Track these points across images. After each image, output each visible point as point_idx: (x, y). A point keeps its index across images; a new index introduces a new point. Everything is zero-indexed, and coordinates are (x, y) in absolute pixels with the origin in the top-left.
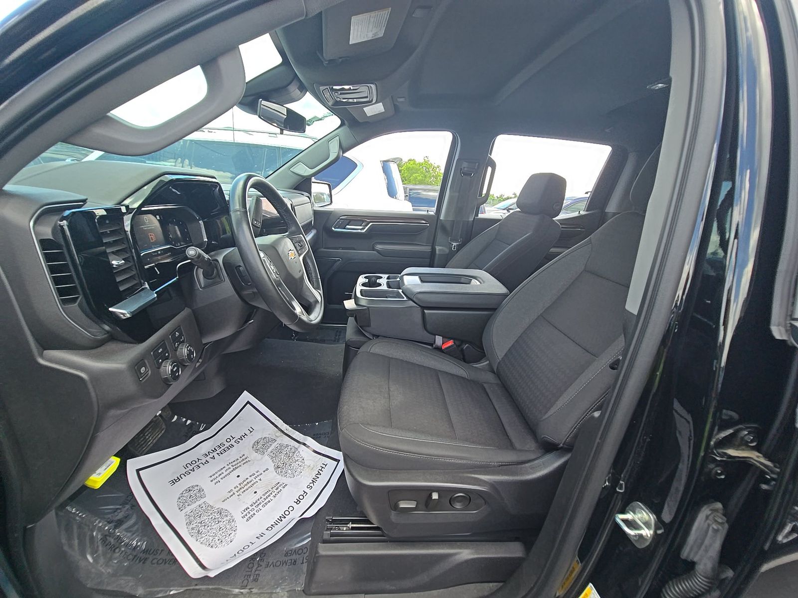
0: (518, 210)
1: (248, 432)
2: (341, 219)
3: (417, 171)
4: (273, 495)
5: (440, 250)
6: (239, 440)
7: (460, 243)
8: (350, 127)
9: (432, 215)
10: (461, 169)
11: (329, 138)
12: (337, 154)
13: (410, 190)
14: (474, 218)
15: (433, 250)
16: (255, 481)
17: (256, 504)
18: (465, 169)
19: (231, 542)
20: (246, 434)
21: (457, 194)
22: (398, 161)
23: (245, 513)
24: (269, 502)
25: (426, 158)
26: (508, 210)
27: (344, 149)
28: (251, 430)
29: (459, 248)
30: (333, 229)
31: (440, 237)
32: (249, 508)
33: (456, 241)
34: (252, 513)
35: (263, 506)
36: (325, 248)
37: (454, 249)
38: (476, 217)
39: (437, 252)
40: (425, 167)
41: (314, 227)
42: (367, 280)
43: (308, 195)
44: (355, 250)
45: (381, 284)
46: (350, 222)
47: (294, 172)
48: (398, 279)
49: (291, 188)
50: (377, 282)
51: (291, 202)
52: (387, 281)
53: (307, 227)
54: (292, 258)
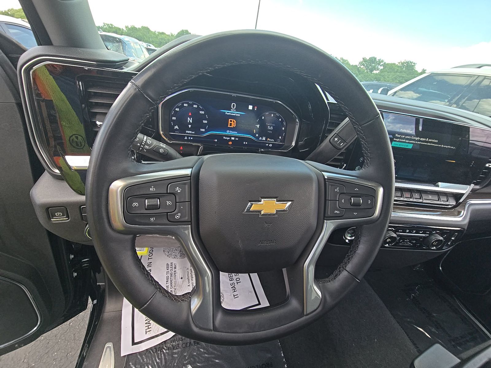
1: (235, 293)
4: (169, 286)
6: (233, 286)
16: (191, 282)
17: (173, 274)
19: (164, 251)
20: (235, 291)
23: (173, 265)
24: (167, 281)
28: (235, 297)
32: (175, 269)
34: (170, 269)
35: (168, 277)
54: (262, 213)
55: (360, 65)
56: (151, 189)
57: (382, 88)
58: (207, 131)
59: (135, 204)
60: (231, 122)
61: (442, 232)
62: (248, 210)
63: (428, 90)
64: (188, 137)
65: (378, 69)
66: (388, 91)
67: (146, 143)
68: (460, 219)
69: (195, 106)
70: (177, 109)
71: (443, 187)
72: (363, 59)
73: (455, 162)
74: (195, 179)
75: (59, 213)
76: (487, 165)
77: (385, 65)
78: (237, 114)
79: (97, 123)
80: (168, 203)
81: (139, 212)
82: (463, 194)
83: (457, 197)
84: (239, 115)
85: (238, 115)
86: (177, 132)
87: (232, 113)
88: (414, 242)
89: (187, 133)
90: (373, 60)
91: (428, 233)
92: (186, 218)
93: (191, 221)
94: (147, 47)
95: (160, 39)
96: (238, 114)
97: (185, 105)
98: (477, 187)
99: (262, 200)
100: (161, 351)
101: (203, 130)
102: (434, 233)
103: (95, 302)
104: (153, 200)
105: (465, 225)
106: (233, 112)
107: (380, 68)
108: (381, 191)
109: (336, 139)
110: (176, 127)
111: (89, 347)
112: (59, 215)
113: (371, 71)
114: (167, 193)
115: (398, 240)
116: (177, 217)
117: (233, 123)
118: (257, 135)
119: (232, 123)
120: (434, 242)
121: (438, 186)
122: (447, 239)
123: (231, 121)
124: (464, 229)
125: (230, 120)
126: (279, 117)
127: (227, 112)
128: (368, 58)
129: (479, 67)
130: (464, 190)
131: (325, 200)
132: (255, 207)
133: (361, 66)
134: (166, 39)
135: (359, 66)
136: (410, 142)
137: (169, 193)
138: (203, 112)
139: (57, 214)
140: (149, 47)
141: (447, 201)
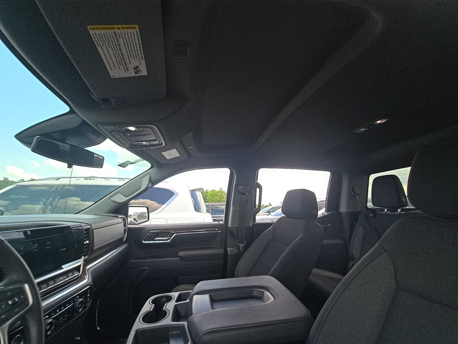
0: (283, 215)
2: (151, 233)
3: (216, 195)
5: (231, 251)
7: (246, 244)
8: (157, 167)
9: (222, 224)
10: (239, 191)
11: (142, 176)
12: (146, 186)
13: (212, 206)
14: (253, 223)
15: (226, 251)
18: (242, 191)
21: (238, 208)
22: (201, 190)
25: (220, 189)
26: (269, 213)
27: (153, 182)
29: (246, 248)
30: (143, 242)
31: (230, 240)
33: (242, 242)
36: (136, 259)
37: (242, 249)
38: (254, 223)
39: (229, 253)
40: (220, 193)
41: (126, 242)
42: (154, 305)
43: (124, 216)
44: (161, 258)
45: (167, 312)
46: (158, 235)
47: (113, 200)
48: (188, 301)
49: (110, 212)
50: (163, 309)
51: (89, 227)
52: (176, 305)
53: (118, 243)
61: (80, 295)
68: (86, 280)
71: (66, 267)
73: (65, 249)
76: (85, 243)
82: (80, 266)
83: (78, 269)
88: (66, 315)
91: (72, 302)
98: (86, 257)
102: (76, 300)
105: (90, 282)
108: (26, 286)
115: (54, 323)
120: (78, 305)
121: (63, 268)
122: (86, 298)
124: (91, 285)
130: (80, 262)
141: (73, 275)
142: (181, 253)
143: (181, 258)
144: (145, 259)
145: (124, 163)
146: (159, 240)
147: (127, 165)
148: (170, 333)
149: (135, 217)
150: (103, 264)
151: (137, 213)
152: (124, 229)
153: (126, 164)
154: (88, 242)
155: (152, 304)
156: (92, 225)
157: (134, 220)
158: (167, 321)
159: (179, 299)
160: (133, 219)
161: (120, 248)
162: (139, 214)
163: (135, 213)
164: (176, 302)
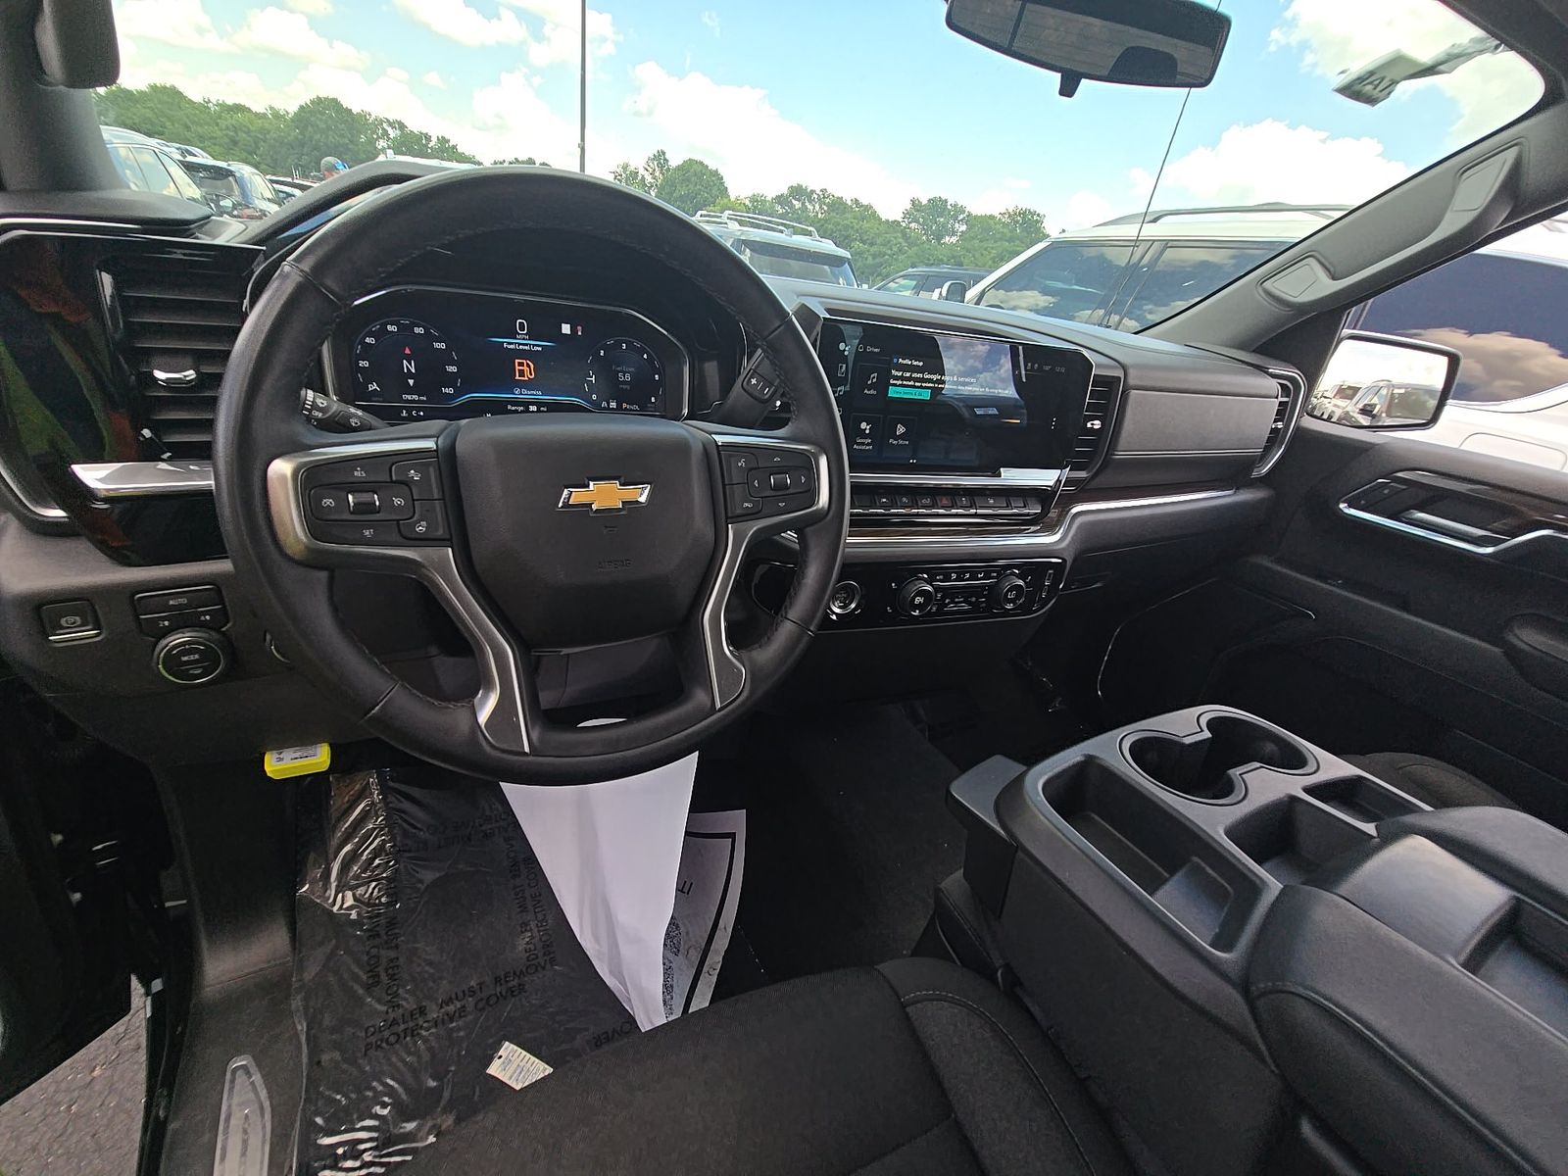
12: (1474, 214)
30: (1342, 506)
41: (1265, 481)
42: (1207, 734)
43: (1294, 373)
44: (1405, 608)
45: (1236, 792)
46: (1433, 499)
47: (1277, 293)
48: (1370, 828)
49: (1242, 346)
50: (1231, 772)
51: (1120, 373)
52: (1293, 799)
53: (1230, 471)
54: (594, 507)
55: (906, 220)
56: (356, 473)
57: (948, 283)
58: (459, 393)
59: (328, 502)
60: (521, 368)
62: (566, 505)
63: (1067, 287)
64: (409, 410)
65: (954, 233)
66: (964, 290)
67: (314, 406)
68: (1054, 539)
69: (417, 330)
70: (368, 340)
72: (913, 201)
74: (447, 460)
75: (71, 619)
76: (1089, 425)
77: (971, 220)
78: (534, 345)
79: (155, 375)
80: (397, 501)
81: (337, 517)
84: (540, 349)
85: (536, 348)
86: (377, 399)
87: (519, 344)
88: (974, 600)
89: (408, 401)
90: (937, 206)
92: (440, 533)
93: (450, 540)
94: (182, 159)
95: (228, 128)
96: (537, 345)
97: (390, 328)
98: (1081, 474)
99: (591, 483)
100: (413, 1036)
101: (451, 391)
102: (1008, 575)
103: (157, 985)
104: (365, 495)
105: (1066, 550)
106: (522, 342)
107: (960, 230)
108: (823, 460)
109: (754, 381)
110: (373, 387)
111: (170, 1095)
112: (73, 624)
113: (939, 238)
114: (392, 482)
115: (937, 600)
116: (421, 528)
117: (526, 370)
118: (594, 397)
119: (525, 368)
120: (1008, 592)
121: (1000, 476)
122: (1036, 586)
123: (521, 364)
124: (1066, 559)
125: (517, 361)
126: (642, 351)
127: (509, 343)
128: (924, 202)
129: (1155, 221)
131: (724, 485)
132: (577, 496)
133: (911, 225)
134: (252, 128)
135: (904, 224)
136: (924, 385)
137: (395, 482)
138: (443, 346)
139: (67, 621)
140: (190, 159)
141: (1025, 507)
142: (1530, 638)
143: (1512, 654)
144: (1320, 577)
145: (1371, 73)
146: (1423, 526)
147: (1394, 83)
148: (1196, 859)
149: (1375, 400)
150: (1134, 519)
151: (1393, 386)
152: (1274, 431)
153: (1383, 79)
154: (1097, 424)
155: (1205, 728)
156: (1132, 372)
157: (1366, 411)
158: (1213, 819)
159: (1332, 791)
160: (1361, 406)
161: (1229, 495)
162: (1403, 391)
163: (1381, 384)
164: (1308, 790)
